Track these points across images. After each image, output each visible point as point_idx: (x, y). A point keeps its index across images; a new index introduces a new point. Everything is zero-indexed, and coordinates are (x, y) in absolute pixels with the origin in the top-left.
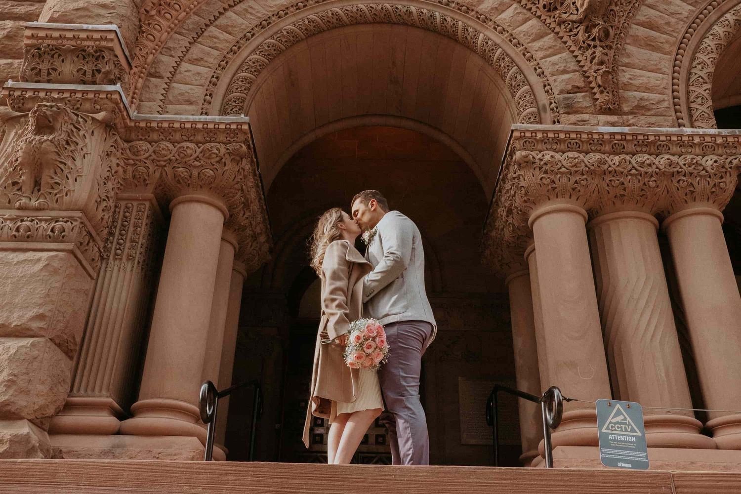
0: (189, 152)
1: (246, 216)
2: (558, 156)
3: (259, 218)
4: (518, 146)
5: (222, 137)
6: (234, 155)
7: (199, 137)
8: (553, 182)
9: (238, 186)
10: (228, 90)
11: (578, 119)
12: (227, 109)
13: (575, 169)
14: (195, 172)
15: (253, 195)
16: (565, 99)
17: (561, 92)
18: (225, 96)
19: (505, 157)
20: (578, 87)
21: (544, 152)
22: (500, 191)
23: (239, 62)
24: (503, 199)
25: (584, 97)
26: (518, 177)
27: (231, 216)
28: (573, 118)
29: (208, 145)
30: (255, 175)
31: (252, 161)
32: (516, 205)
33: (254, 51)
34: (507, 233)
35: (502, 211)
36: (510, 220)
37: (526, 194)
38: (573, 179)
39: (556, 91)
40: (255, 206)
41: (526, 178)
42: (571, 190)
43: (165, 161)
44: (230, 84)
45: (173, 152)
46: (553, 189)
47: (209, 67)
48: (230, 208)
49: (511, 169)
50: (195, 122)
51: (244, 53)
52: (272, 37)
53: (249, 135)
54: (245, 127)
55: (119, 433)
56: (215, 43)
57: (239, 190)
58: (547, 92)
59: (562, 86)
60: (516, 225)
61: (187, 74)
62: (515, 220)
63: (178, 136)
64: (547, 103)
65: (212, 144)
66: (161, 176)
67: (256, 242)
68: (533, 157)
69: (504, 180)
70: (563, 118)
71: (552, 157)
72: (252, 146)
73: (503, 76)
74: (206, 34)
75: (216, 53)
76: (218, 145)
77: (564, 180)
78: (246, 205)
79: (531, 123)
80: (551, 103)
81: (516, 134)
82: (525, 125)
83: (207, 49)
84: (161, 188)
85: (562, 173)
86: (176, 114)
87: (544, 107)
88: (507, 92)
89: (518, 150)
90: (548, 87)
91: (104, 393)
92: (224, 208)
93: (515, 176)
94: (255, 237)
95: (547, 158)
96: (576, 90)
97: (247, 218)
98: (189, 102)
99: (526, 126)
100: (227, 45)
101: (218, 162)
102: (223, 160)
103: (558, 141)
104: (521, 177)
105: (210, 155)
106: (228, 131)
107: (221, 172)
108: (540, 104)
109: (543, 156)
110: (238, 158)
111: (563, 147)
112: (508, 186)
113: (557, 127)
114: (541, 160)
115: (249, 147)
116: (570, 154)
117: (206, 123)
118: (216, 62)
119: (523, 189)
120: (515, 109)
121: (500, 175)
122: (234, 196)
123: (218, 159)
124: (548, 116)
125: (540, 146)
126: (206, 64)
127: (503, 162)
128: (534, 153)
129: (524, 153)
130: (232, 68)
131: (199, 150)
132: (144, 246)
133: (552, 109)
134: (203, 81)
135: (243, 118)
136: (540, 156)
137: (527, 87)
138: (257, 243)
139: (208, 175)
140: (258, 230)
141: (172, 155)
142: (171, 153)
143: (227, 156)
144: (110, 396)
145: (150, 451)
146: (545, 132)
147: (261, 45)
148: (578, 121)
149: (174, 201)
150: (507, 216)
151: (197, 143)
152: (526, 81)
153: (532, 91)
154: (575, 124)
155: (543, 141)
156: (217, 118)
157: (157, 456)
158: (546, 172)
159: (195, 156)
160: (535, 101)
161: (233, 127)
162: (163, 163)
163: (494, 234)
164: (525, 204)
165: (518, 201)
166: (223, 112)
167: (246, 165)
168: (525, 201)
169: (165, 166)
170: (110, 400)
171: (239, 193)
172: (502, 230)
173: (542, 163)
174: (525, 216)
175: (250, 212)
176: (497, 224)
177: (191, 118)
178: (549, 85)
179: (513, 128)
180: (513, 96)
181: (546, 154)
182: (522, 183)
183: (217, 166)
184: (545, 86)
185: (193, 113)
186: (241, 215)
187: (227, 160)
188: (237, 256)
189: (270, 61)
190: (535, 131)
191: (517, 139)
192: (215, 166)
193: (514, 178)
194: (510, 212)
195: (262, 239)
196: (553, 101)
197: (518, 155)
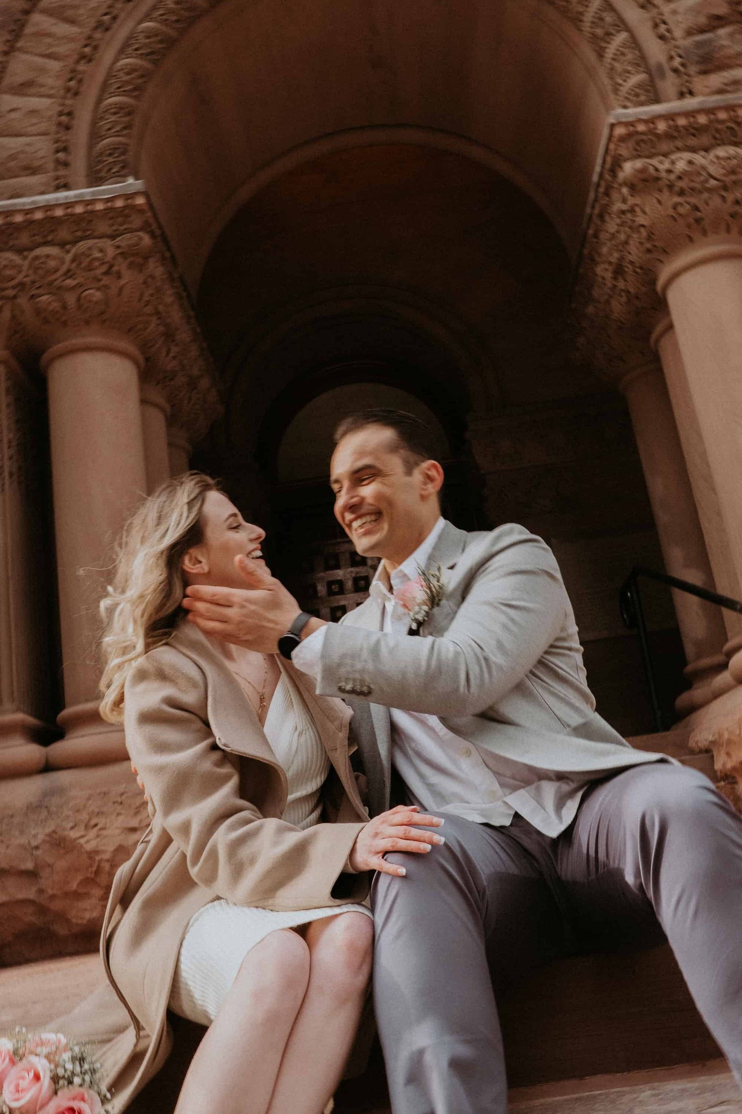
0: (52, 263)
1: (172, 355)
2: (699, 158)
3: (194, 351)
4: (624, 152)
5: (103, 227)
6: (133, 255)
7: (64, 234)
8: (696, 208)
9: (148, 309)
10: (95, 136)
11: (726, 81)
12: (100, 171)
13: (733, 177)
14: (71, 299)
15: (176, 316)
16: (699, 45)
17: (689, 33)
18: (91, 147)
19: (601, 175)
20: (718, 18)
21: (673, 157)
22: (596, 236)
23: (100, 77)
24: (605, 250)
25: (731, 35)
26: (632, 211)
27: (147, 360)
28: (716, 80)
29: (82, 246)
30: (172, 280)
31: (164, 258)
32: (630, 258)
33: (122, 52)
34: (618, 308)
35: (603, 271)
36: (621, 284)
37: (649, 238)
38: (730, 197)
39: (678, 33)
40: (184, 335)
41: (647, 209)
42: (728, 218)
43: (14, 287)
44: (94, 123)
45: (25, 268)
46: (698, 221)
47: (50, 96)
48: (144, 346)
49: (615, 195)
50: (48, 208)
51: (107, 56)
52: (147, 17)
53: (149, 214)
54: (140, 201)
55: (48, 768)
56: (50, 45)
57: (151, 315)
58: (662, 37)
59: (690, 21)
60: (632, 290)
61: (13, 115)
62: (630, 283)
63: (24, 239)
64: (662, 58)
65: (91, 242)
66: (13, 317)
67: (196, 391)
68: (657, 170)
69: (601, 216)
70: (699, 83)
71: (690, 162)
72: (158, 232)
73: (576, 20)
74: (29, 30)
75: (54, 66)
76: (100, 243)
77: (716, 201)
78: (169, 335)
79: (642, 104)
80: (671, 58)
81: (620, 131)
82: (630, 111)
83: (40, 60)
84: (17, 336)
85: (710, 190)
86: (11, 197)
87: (660, 67)
88: (588, 52)
89: (626, 160)
90: (662, 28)
91: (7, 705)
92: (132, 349)
93: (624, 207)
94: (192, 384)
95: (681, 165)
96: (716, 23)
97: (174, 357)
98: (31, 170)
99: (634, 112)
100: (72, 46)
101: (106, 273)
102: (115, 269)
103: (695, 130)
104: (637, 209)
105: (91, 262)
106: (110, 213)
107: (114, 290)
108: (652, 62)
109: (673, 163)
110: (139, 260)
111: (705, 140)
112: (612, 226)
113: (690, 103)
114: (669, 171)
115: (153, 235)
116: (721, 152)
117: (69, 205)
118: (59, 83)
119: (642, 230)
120: (606, 81)
121: (593, 207)
122: (146, 328)
123: (104, 268)
124: (669, 84)
125: (664, 147)
126: (43, 90)
127: (598, 185)
128: (655, 162)
129: (639, 164)
130: (91, 92)
131: (69, 257)
132: (14, 443)
133: (675, 71)
134: (43, 127)
135: (132, 183)
136: (667, 165)
137: (623, 36)
138: (198, 393)
139: (95, 299)
140: (196, 372)
141: (23, 274)
142: (20, 272)
143: (120, 259)
144: (18, 710)
145: (105, 793)
146: (670, 117)
147: (131, 37)
148: (726, 84)
149: (46, 357)
150: (615, 278)
151: (62, 245)
152: (622, 24)
153: (634, 42)
154: (721, 92)
155: (669, 136)
156: (87, 192)
157: (119, 800)
158: (682, 193)
159: (64, 268)
160: (642, 61)
161: (119, 203)
162: (11, 293)
163: (590, 310)
164: (649, 256)
165: (635, 253)
166: (95, 179)
167: (156, 268)
168: (649, 251)
169: (15, 297)
170: (20, 716)
171: (154, 319)
172: (608, 302)
173: (672, 177)
174: (648, 276)
175: (176, 345)
176: (596, 293)
177: (42, 199)
178: (665, 23)
179: (612, 120)
180: (601, 56)
181: (677, 159)
182: (641, 220)
183: (106, 280)
184: (656, 26)
185: (43, 188)
186: (164, 352)
187: (121, 266)
188: (171, 421)
189: (155, 62)
190: (651, 120)
191: (623, 139)
192: (102, 283)
193: (623, 212)
194: (619, 271)
195: (205, 383)
196: (673, 54)
197: (629, 168)
